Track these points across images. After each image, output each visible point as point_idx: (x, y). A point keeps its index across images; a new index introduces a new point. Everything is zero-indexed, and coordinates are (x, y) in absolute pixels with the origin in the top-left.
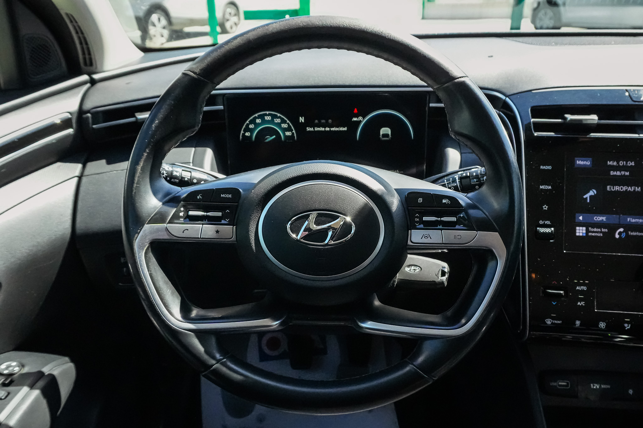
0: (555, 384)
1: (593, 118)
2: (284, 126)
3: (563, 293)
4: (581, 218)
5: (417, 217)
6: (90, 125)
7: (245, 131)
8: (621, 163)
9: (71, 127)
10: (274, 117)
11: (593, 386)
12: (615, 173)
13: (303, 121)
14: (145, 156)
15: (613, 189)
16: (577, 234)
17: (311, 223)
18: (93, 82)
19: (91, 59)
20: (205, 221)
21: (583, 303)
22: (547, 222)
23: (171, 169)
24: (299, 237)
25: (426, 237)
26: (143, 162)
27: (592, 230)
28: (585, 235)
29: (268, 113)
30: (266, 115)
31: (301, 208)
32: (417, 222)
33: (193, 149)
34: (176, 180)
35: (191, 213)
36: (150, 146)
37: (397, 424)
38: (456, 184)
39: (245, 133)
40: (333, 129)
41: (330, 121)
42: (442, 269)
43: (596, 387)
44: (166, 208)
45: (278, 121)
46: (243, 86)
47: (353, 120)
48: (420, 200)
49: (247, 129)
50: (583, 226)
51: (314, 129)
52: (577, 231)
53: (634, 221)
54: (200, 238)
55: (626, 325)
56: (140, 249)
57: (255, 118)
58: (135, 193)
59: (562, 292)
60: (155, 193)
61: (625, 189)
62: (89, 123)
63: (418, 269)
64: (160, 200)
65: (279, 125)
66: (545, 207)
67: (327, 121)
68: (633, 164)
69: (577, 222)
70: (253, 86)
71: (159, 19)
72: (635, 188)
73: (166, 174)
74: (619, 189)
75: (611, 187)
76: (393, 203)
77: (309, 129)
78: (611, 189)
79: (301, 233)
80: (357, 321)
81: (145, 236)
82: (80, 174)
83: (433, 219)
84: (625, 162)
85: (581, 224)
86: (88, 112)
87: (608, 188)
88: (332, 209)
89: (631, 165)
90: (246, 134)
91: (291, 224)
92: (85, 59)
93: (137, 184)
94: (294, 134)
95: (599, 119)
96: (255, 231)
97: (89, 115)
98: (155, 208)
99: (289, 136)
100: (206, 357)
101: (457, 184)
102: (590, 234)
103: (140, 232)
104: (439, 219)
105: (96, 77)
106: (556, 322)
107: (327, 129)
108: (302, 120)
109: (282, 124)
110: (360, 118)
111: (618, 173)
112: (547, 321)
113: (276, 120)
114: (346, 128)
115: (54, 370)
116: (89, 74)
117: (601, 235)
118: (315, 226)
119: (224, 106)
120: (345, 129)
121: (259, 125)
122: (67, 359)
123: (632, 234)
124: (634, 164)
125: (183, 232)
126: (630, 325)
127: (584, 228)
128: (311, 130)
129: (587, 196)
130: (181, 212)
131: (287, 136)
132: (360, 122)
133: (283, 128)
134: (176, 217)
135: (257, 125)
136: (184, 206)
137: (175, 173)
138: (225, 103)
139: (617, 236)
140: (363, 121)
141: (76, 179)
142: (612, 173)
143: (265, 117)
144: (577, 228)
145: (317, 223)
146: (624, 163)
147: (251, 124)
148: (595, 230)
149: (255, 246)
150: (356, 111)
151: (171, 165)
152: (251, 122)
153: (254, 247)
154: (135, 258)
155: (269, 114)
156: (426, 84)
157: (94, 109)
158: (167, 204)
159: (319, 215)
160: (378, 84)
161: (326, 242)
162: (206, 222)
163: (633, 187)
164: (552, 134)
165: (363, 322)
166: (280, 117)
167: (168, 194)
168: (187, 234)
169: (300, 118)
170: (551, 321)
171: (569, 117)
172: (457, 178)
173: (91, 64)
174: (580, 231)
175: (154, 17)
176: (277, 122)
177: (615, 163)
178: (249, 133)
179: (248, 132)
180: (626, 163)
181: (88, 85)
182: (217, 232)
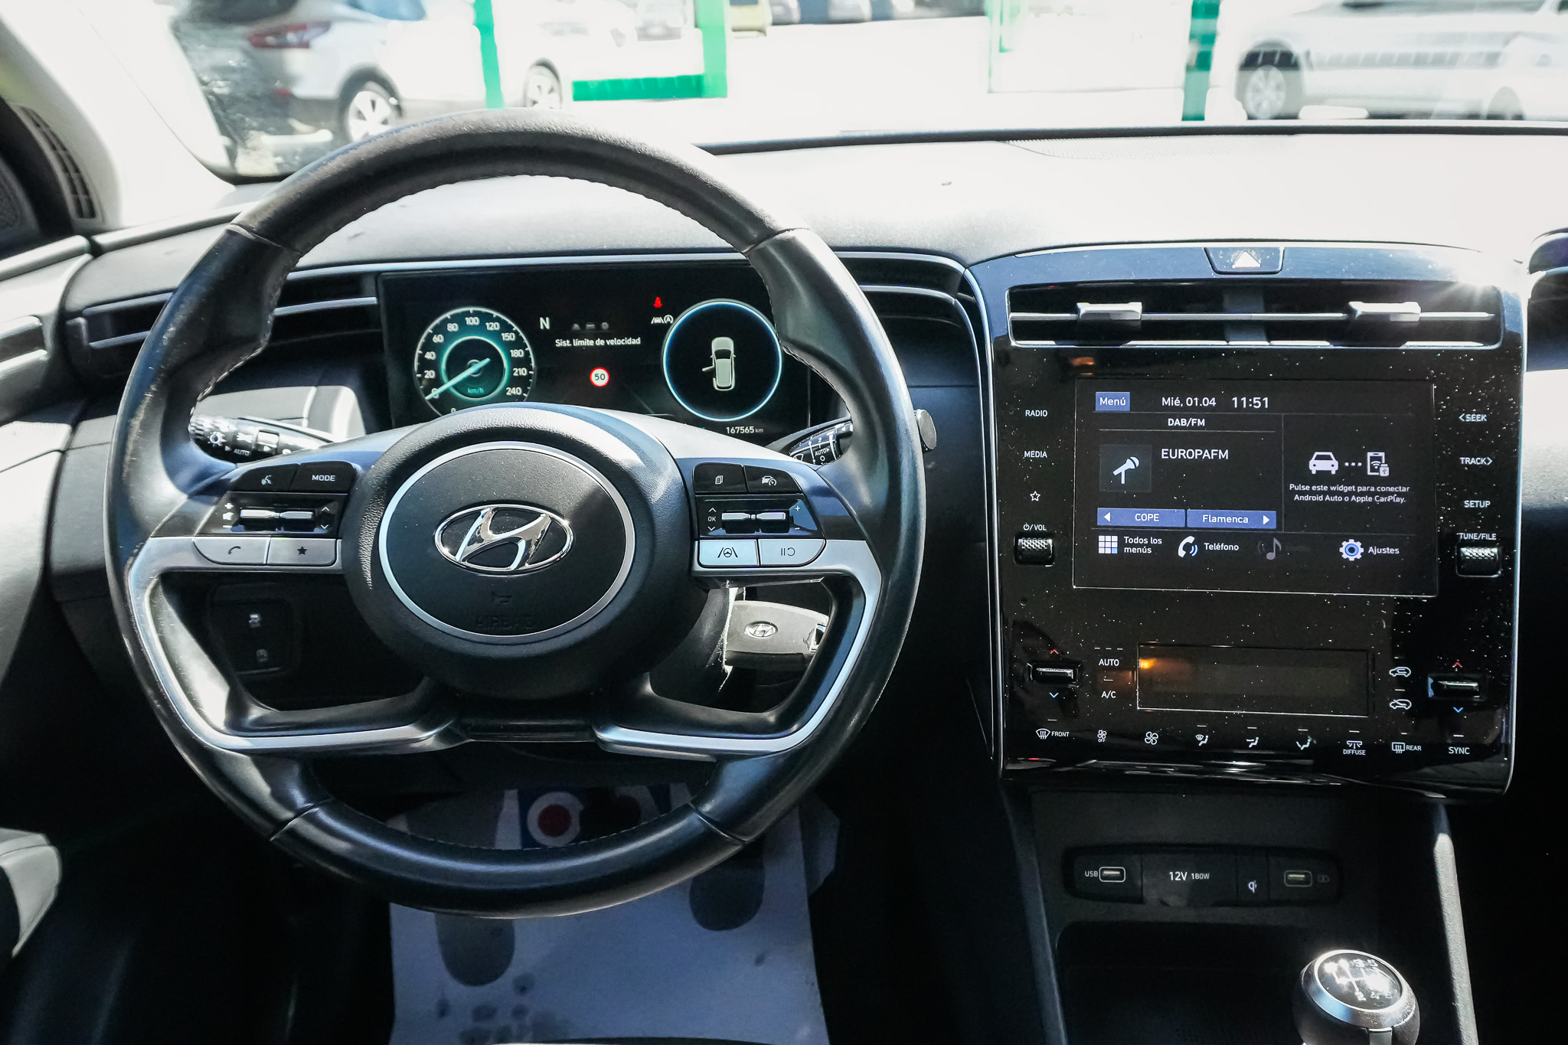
0: (1095, 874)
1: (1133, 310)
2: (508, 337)
3: (1071, 673)
4: (1108, 517)
5: (712, 514)
6: (85, 342)
7: (425, 349)
8: (1190, 401)
9: (41, 345)
10: (485, 318)
11: (1175, 876)
12: (1177, 422)
13: (548, 327)
14: (148, 399)
15: (1173, 455)
16: (1101, 551)
17: (484, 529)
18: (96, 251)
19: (90, 203)
20: (280, 529)
21: (1112, 693)
22: (1038, 526)
23: (233, 428)
24: (458, 558)
25: (728, 553)
26: (143, 411)
27: (1131, 541)
28: (1115, 551)
29: (471, 309)
30: (468, 314)
31: (465, 499)
32: (712, 524)
33: (313, 390)
34: (244, 451)
35: (246, 513)
36: (159, 379)
37: (816, 986)
38: (828, 450)
39: (424, 353)
40: (611, 342)
41: (605, 325)
42: (817, 630)
43: (1181, 877)
44: (196, 506)
45: (494, 326)
46: (417, 254)
47: (652, 322)
48: (719, 480)
49: (429, 346)
50: (1111, 534)
51: (571, 342)
52: (1101, 544)
53: (1214, 520)
54: (266, 565)
55: (1199, 737)
56: (137, 587)
57: (446, 321)
58: (128, 474)
59: (1069, 671)
60: (172, 473)
61: (1197, 454)
62: (80, 340)
63: (770, 629)
64: (183, 489)
65: (496, 335)
66: (1035, 496)
67: (598, 327)
68: (1213, 402)
69: (1100, 526)
70: (438, 254)
71: (373, 104)
72: (1218, 453)
73: (224, 438)
74: (1185, 455)
75: (1169, 452)
76: (656, 485)
77: (560, 343)
78: (1168, 455)
79: (464, 549)
80: (594, 728)
81: (150, 560)
82: (64, 446)
83: (741, 516)
84: (1196, 399)
85: (1108, 531)
86: (79, 314)
87: (1163, 453)
88: (526, 498)
89: (1210, 406)
90: (426, 356)
91: (444, 530)
92: (78, 202)
93: (132, 455)
94: (529, 355)
95: (1145, 311)
96: (373, 547)
97: (81, 320)
98: (172, 503)
99: (519, 358)
100: (273, 805)
101: (830, 449)
102: (1127, 549)
103: (137, 555)
104: (753, 517)
105: (102, 239)
106: (1057, 734)
107: (600, 342)
108: (545, 323)
109: (503, 334)
110: (668, 318)
111: (1184, 422)
112: (1039, 732)
113: (490, 326)
114: (639, 339)
115: (6, 857)
116: (88, 234)
117: (1150, 551)
118: (490, 533)
119: (378, 297)
120: (637, 341)
121: (455, 335)
122: (40, 838)
123: (1211, 547)
124: (1214, 404)
125: (230, 553)
126: (1207, 737)
127: (1115, 538)
128: (565, 345)
129: (1121, 470)
130: (227, 511)
131: (514, 358)
132: (669, 325)
133: (505, 341)
134: (215, 521)
135: (449, 337)
136: (232, 500)
137: (241, 438)
138: (381, 290)
139: (1182, 553)
140: (676, 324)
141: (55, 457)
142: (1171, 422)
143: (467, 319)
144: (1101, 538)
145: (496, 528)
146: (1194, 402)
147: (437, 334)
148: (1137, 540)
149: (372, 578)
150: (658, 302)
151: (235, 421)
152: (437, 330)
153: (369, 579)
154: (128, 607)
155: (474, 311)
156: (729, 245)
157: (90, 309)
158: (197, 497)
159: (498, 512)
160: (702, 246)
161: (513, 567)
162: (282, 531)
163: (1213, 451)
164: (1050, 344)
165: (603, 730)
166: (498, 319)
167: (202, 475)
168: (237, 557)
169: (542, 319)
170: (1047, 733)
171: (1085, 308)
172: (831, 437)
173: (92, 214)
174: (1107, 545)
175: (362, 99)
176: (491, 329)
177: (1177, 402)
178: (433, 353)
179: (430, 351)
180: (1200, 402)
181: (87, 257)
182: (302, 551)
